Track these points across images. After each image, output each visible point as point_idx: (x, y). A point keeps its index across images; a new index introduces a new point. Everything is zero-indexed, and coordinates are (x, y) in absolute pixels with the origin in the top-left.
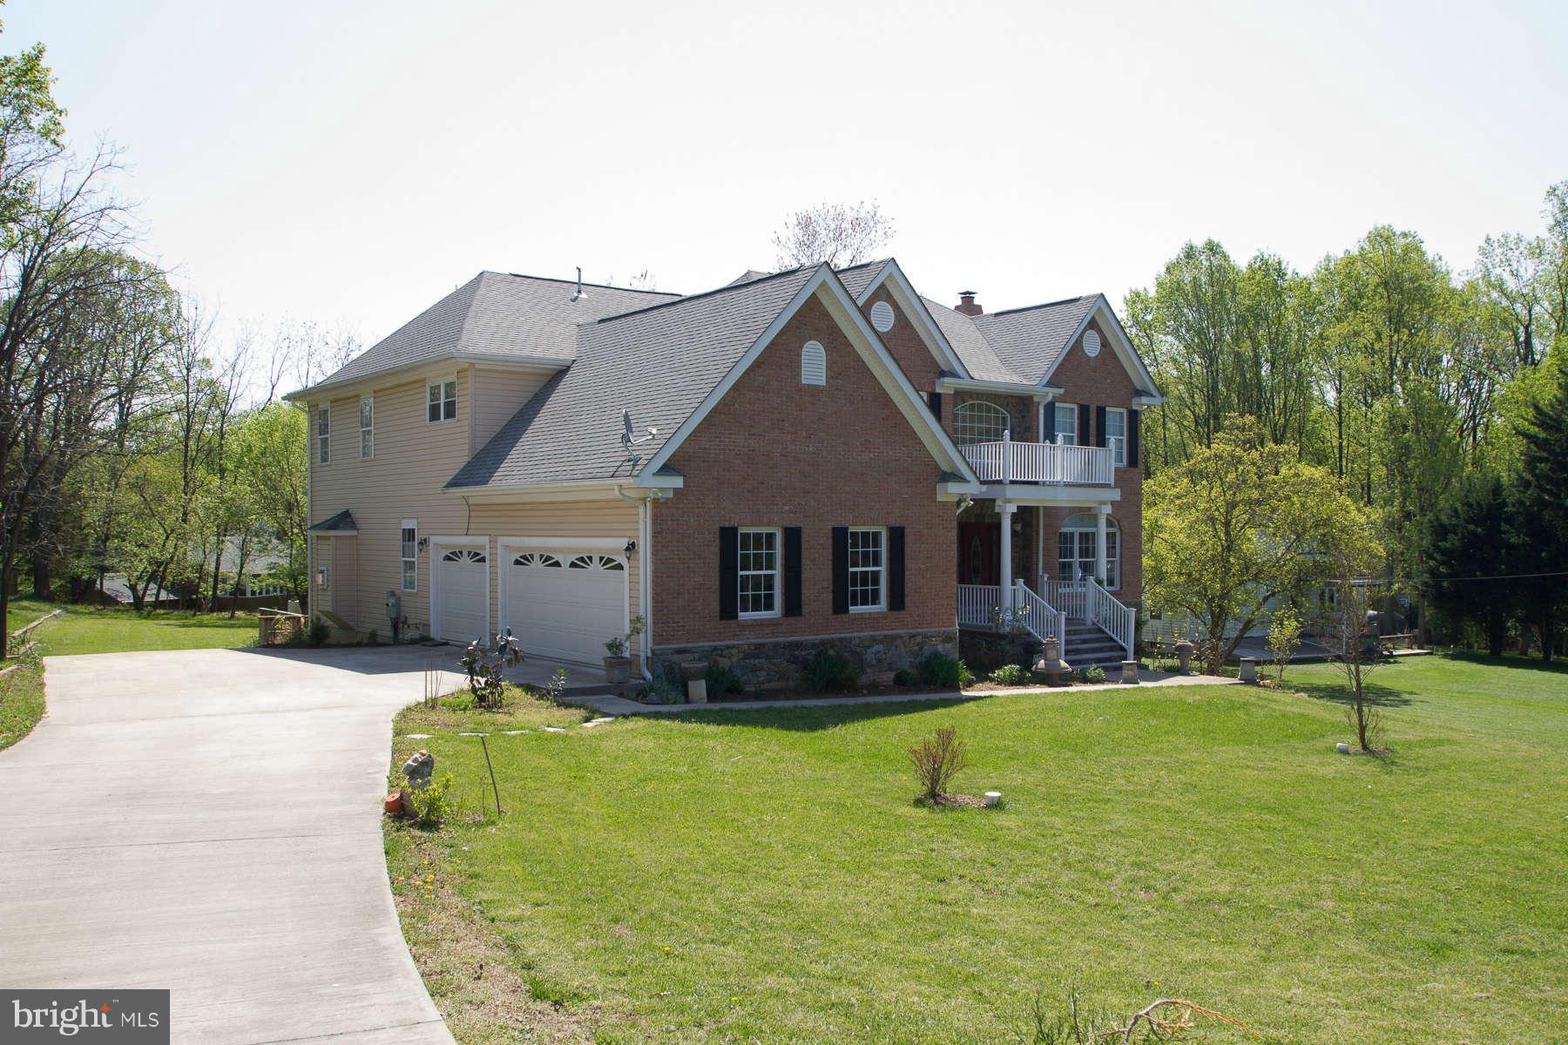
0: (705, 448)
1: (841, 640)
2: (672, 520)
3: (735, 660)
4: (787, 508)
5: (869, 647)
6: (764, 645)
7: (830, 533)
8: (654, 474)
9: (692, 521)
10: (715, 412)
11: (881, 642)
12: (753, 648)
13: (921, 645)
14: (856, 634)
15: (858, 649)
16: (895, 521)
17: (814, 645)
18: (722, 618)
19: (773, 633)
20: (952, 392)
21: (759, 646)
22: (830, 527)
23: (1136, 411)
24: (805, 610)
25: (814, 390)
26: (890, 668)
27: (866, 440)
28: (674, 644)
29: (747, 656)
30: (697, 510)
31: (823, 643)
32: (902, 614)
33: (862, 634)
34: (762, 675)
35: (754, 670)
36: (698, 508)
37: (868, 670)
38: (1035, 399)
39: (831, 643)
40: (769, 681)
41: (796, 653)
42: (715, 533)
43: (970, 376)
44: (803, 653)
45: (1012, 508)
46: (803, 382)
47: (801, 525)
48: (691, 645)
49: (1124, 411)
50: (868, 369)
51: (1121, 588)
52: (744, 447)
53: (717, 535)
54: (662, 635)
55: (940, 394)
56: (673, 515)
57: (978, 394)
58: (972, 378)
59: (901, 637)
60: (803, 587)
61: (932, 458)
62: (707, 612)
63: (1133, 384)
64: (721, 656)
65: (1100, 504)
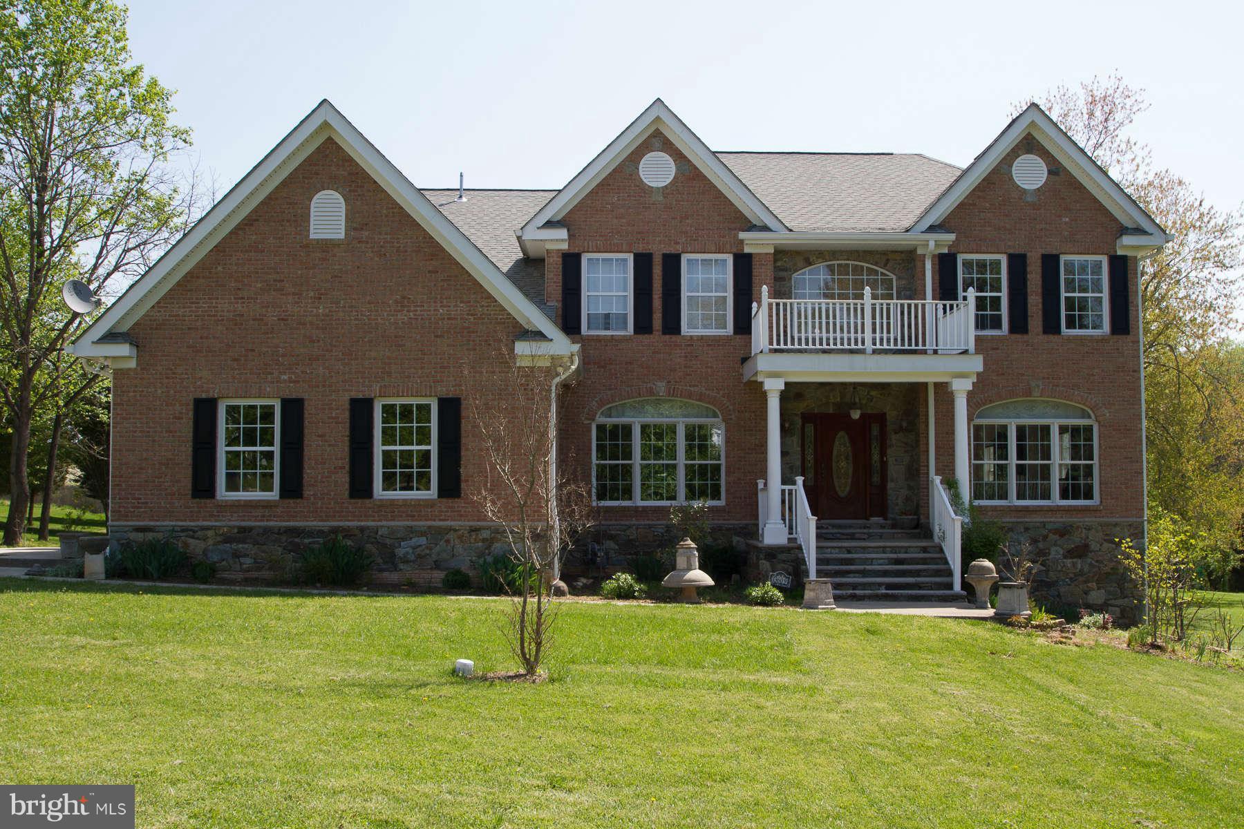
0: (178, 315)
1: (362, 529)
2: (134, 391)
3: (210, 542)
4: (285, 377)
5: (403, 539)
6: (250, 529)
7: (347, 406)
8: (93, 342)
9: (159, 392)
10: (192, 277)
11: (423, 534)
12: (236, 531)
13: (489, 542)
14: (384, 523)
15: (388, 541)
16: (447, 390)
17: (321, 533)
18: (194, 496)
19: (264, 516)
20: (773, 251)
21: (243, 530)
22: (347, 397)
23: (1124, 258)
24: (308, 492)
25: (327, 246)
26: (437, 566)
27: (404, 298)
28: (133, 521)
29: (228, 540)
30: (166, 381)
31: (335, 530)
32: (458, 504)
33: (392, 523)
34: (248, 562)
35: (237, 555)
36: (167, 378)
37: (401, 566)
38: (919, 252)
39: (348, 533)
40: (259, 569)
41: (296, 540)
42: (188, 405)
43: (787, 228)
44: (306, 541)
45: (779, 385)
46: (312, 237)
47: (306, 396)
48: (152, 523)
49: (1105, 260)
50: (409, 216)
51: (1101, 502)
52: (228, 311)
53: (191, 407)
54: (120, 511)
55: (750, 256)
56: (136, 386)
57: (841, 252)
58: (791, 230)
59: (455, 530)
60: (306, 466)
61: (509, 314)
62: (175, 489)
63: (1116, 220)
64: (193, 537)
65: (953, 377)
